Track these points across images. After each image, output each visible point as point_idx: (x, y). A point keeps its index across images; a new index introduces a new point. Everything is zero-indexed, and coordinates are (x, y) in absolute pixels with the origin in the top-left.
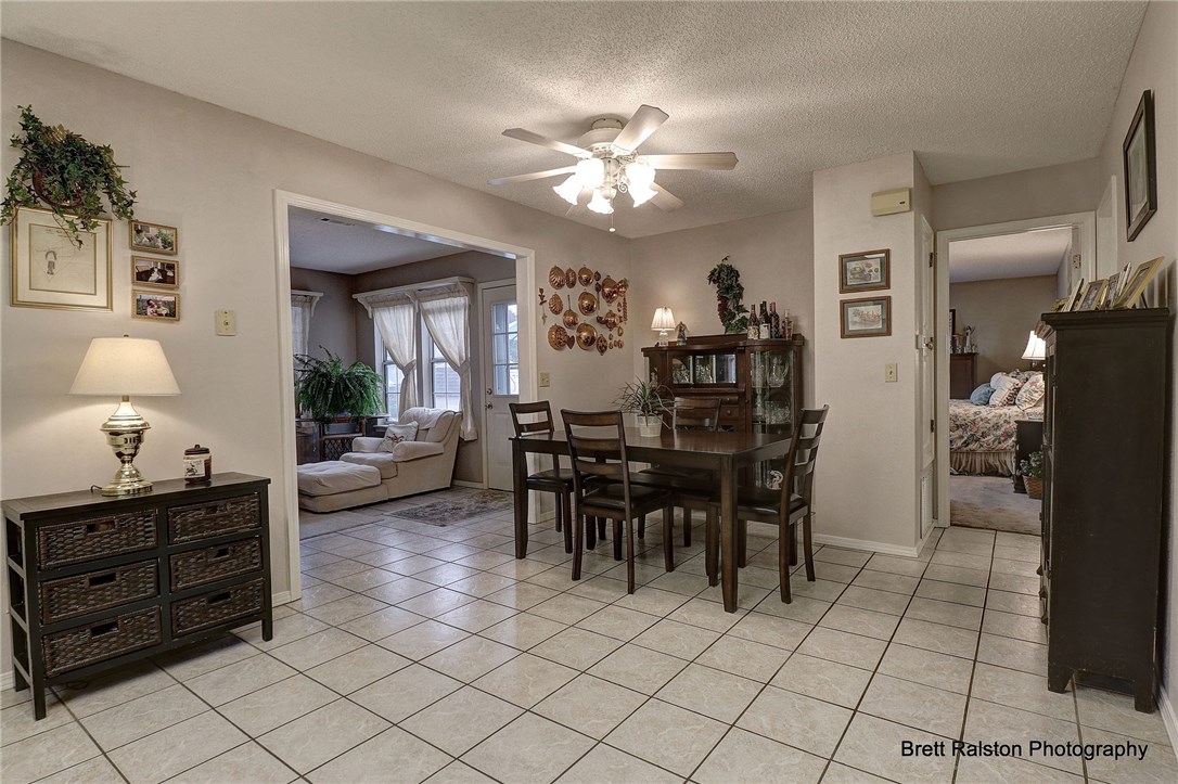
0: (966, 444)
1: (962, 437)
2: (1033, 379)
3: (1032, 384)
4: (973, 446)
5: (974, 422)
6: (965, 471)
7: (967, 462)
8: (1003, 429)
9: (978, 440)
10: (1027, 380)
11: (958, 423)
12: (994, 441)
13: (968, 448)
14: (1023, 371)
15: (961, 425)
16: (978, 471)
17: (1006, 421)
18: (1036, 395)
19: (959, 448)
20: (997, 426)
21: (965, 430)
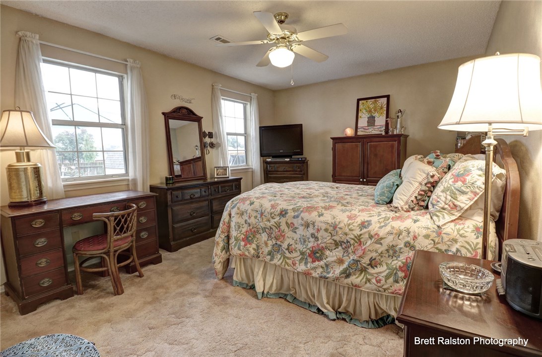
0: (347, 274)
1: (340, 261)
2: (458, 167)
3: (457, 178)
4: (356, 279)
5: (359, 240)
6: (346, 313)
7: (349, 301)
8: (403, 258)
9: (363, 270)
10: (449, 168)
11: (337, 238)
12: (387, 277)
13: (349, 280)
14: (445, 152)
15: (341, 243)
16: (365, 316)
17: (407, 244)
18: (463, 198)
19: (337, 279)
20: (393, 251)
21: (346, 250)
